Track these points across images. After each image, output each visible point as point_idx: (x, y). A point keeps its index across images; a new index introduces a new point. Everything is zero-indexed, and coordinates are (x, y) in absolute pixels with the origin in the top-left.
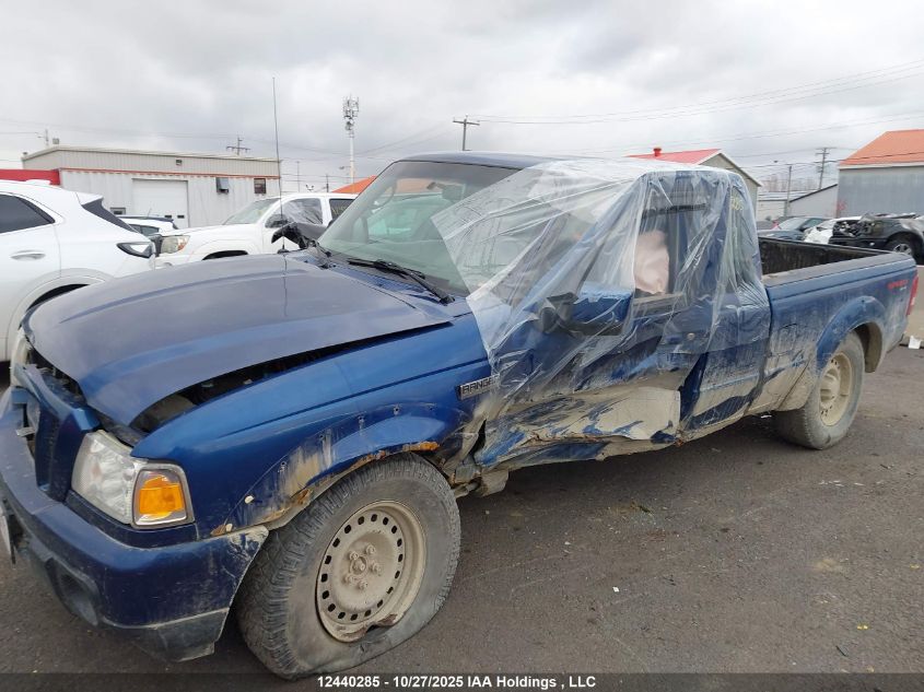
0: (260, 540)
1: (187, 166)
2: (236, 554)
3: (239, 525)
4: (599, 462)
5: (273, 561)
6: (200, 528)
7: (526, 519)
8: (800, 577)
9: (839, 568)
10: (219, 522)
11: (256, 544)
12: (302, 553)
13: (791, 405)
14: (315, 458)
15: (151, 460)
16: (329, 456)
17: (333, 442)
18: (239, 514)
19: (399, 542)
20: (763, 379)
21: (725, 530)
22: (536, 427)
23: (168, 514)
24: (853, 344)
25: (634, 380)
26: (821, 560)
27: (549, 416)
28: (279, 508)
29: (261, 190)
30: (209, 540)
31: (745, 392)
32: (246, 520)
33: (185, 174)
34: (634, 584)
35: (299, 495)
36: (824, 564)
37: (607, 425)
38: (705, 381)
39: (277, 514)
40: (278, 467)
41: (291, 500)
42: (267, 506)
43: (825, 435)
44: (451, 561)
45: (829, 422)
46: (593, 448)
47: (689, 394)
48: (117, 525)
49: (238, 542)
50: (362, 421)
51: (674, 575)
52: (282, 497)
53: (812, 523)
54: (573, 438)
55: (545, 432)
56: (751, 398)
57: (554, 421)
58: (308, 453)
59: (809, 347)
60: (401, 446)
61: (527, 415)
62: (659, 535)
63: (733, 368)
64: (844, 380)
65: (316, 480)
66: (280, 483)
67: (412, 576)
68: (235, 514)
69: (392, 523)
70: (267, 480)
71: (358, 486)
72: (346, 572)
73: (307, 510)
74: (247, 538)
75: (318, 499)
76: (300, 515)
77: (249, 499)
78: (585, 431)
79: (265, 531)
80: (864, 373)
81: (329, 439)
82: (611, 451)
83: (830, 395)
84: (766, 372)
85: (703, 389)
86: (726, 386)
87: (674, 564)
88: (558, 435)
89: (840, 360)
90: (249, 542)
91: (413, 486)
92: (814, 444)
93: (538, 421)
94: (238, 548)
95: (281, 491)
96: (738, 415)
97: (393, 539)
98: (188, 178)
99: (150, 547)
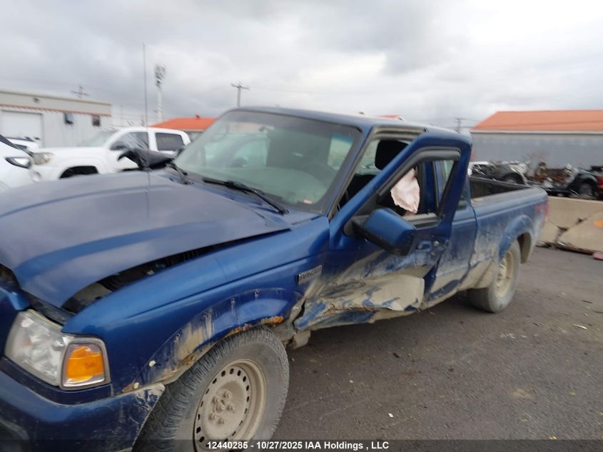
0: (159, 394)
1: (43, 103)
2: (140, 405)
3: (143, 383)
4: (371, 324)
5: (165, 408)
6: (114, 387)
7: (320, 364)
8: (506, 403)
9: (528, 396)
10: (129, 381)
11: (156, 396)
12: (187, 401)
13: (482, 285)
14: (200, 330)
15: (78, 335)
16: (210, 328)
17: (214, 318)
18: (144, 375)
19: (248, 388)
20: (470, 268)
21: (451, 370)
22: (333, 300)
23: (90, 378)
24: (515, 245)
25: (399, 271)
26: (516, 391)
27: (343, 293)
28: (173, 369)
29: (97, 123)
30: (120, 396)
31: (459, 277)
32: (149, 379)
33: (39, 109)
34: (402, 411)
35: (187, 359)
36: (518, 393)
37: (377, 300)
38: (439, 269)
39: (171, 374)
40: (174, 338)
41: (183, 362)
42: (165, 367)
43: (499, 303)
44: (282, 400)
45: (501, 296)
46: (368, 315)
47: (429, 279)
48: (47, 387)
49: (142, 397)
50: (234, 302)
51: (427, 403)
52: (176, 360)
53: (503, 364)
54: (356, 308)
55: (338, 303)
56: (461, 281)
57: (344, 296)
58: (195, 327)
59: (494, 247)
60: (259, 320)
61: (329, 292)
62: (410, 374)
63: (455, 262)
64: (509, 268)
65: (200, 347)
66: (175, 350)
67: (256, 412)
68: (141, 375)
69: (243, 374)
70: (166, 349)
71: (226, 350)
72: (211, 412)
73: (191, 369)
74: (150, 393)
75: (198, 361)
76: (187, 373)
77: (152, 363)
78: (364, 303)
79: (162, 387)
80: (520, 264)
81: (210, 316)
82: (378, 316)
83: (501, 278)
84: (471, 264)
85: (437, 275)
86: (450, 273)
87: (425, 396)
88: (346, 306)
89: (508, 256)
90: (151, 396)
91: (262, 347)
92: (493, 310)
93: (334, 296)
94: (142, 401)
95: (175, 357)
96: (453, 292)
97: (244, 385)
98: (43, 112)
99: (74, 404)
